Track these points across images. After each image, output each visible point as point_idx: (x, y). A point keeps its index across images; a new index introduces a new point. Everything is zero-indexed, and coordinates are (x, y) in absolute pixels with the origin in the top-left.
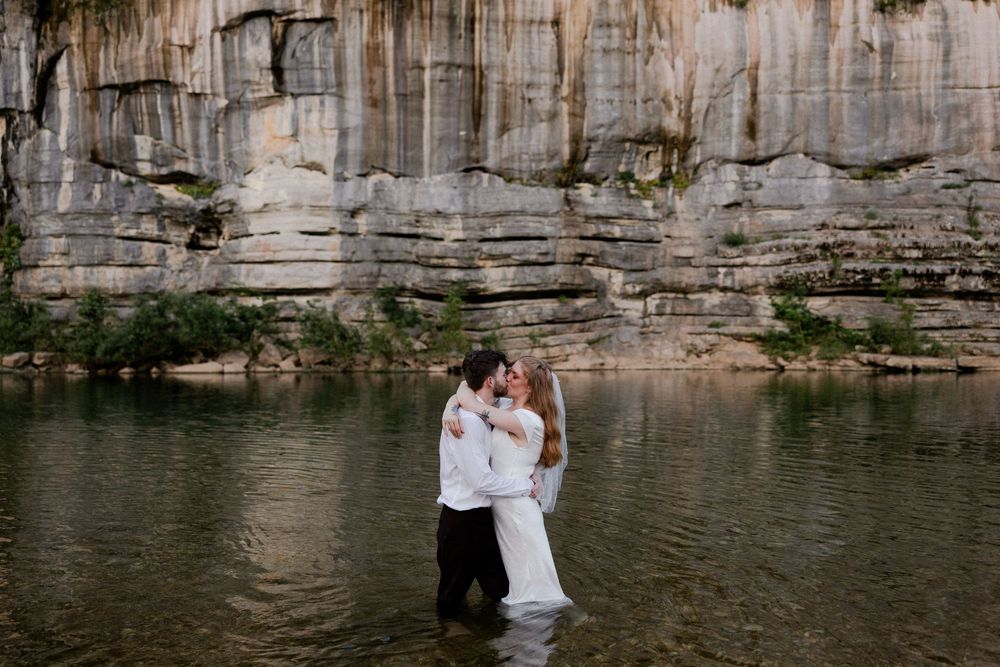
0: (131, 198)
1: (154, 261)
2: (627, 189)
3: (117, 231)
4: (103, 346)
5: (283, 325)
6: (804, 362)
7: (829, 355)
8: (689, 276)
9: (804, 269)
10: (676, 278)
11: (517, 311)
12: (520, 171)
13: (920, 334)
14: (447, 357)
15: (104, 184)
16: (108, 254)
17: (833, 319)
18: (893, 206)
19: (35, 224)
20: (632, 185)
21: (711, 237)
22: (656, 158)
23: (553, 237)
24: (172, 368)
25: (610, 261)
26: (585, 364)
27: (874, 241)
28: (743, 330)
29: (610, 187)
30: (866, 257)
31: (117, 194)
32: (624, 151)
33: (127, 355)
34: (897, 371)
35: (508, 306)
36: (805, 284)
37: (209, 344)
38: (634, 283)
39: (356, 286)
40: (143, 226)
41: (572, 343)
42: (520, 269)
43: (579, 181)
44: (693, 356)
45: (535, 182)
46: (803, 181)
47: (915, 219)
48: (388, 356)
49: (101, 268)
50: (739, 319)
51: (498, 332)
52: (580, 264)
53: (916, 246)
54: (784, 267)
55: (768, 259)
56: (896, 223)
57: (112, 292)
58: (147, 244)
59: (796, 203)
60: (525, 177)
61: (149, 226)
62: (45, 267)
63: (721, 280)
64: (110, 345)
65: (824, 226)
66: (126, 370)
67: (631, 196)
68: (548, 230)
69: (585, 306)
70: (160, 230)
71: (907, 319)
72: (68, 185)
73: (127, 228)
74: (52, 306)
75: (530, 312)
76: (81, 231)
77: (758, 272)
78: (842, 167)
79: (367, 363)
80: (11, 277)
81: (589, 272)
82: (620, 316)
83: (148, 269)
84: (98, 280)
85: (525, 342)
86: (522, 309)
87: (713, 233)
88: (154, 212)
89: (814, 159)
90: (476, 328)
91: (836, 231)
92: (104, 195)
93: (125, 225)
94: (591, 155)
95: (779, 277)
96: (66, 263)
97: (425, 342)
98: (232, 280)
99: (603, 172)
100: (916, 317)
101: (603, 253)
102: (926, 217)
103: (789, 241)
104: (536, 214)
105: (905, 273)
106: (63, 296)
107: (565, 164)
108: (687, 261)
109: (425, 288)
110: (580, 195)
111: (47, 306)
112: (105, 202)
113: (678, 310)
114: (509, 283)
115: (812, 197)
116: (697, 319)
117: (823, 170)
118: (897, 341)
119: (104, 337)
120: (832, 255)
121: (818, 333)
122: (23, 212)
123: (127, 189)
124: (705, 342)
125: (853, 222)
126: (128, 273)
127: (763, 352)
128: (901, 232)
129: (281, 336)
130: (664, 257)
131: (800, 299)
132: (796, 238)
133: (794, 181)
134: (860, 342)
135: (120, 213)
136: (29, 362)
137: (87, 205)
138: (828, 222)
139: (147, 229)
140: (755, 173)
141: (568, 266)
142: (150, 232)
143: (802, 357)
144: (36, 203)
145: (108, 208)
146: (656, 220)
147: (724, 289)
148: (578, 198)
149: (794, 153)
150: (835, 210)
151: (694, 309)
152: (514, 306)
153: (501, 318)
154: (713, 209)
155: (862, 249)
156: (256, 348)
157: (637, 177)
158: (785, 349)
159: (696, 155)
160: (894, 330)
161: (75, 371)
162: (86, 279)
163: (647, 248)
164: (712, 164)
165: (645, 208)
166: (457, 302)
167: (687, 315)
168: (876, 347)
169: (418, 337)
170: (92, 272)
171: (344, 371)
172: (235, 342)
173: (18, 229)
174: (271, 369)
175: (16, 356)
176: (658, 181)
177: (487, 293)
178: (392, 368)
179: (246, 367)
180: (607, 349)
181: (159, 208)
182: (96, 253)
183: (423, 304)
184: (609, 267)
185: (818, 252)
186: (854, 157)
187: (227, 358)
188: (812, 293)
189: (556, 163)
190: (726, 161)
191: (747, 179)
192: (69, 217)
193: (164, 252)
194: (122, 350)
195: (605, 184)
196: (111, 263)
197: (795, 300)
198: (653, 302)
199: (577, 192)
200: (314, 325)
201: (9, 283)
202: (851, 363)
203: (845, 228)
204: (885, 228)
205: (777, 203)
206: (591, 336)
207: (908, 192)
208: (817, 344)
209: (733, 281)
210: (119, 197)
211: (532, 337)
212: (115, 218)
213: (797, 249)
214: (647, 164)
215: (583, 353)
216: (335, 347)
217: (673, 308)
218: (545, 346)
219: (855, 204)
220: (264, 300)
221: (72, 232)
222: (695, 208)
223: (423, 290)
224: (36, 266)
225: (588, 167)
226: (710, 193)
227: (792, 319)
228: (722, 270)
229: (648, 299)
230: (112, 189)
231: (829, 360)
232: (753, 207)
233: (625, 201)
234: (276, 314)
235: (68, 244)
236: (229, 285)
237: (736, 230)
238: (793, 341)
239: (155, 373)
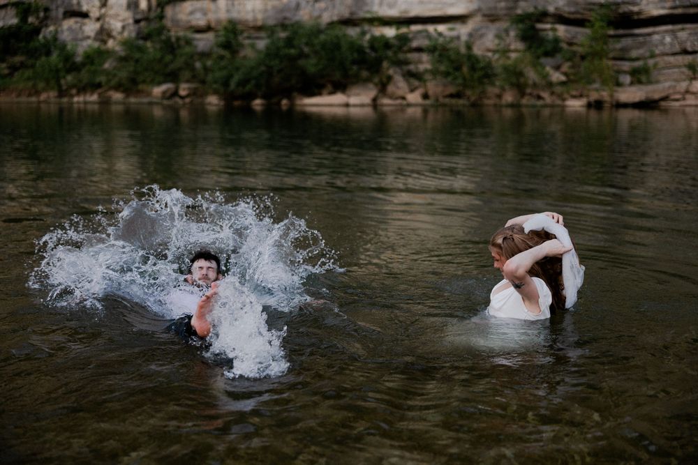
4: (236, 78)
5: (413, 56)
11: (676, 37)
14: (589, 90)
24: (302, 100)
33: (258, 86)
35: (666, 31)
37: (337, 76)
39: (493, 12)
48: (521, 88)
51: (651, 62)
57: (251, 24)
62: (191, 1)
64: (242, 77)
66: (258, 101)
74: (198, 39)
75: (692, 38)
79: (499, 96)
80: (162, 11)
83: (285, 0)
84: (239, 12)
85: (683, 73)
86: (683, 35)
90: (626, 56)
97: (565, 74)
98: (366, 8)
106: (208, 29)
109: (570, 13)
111: (194, 39)
119: (237, 69)
126: (266, 3)
129: (412, 67)
136: (175, 94)
152: (673, 32)
153: (657, 46)
156: (384, 80)
161: (213, 102)
162: (228, 11)
166: (602, 27)
169: (557, 68)
171: (474, 105)
172: (365, 74)
174: (399, 102)
175: (164, 87)
177: (642, 17)
178: (524, 101)
179: (375, 100)
183: (566, 31)
187: (355, 90)
200: (440, 55)
201: (161, 17)
211: (691, 67)
216: (464, 79)
220: (398, 29)
223: (566, 15)
224: (183, 1)
234: (409, 44)
236: (362, 14)
239: (285, 105)
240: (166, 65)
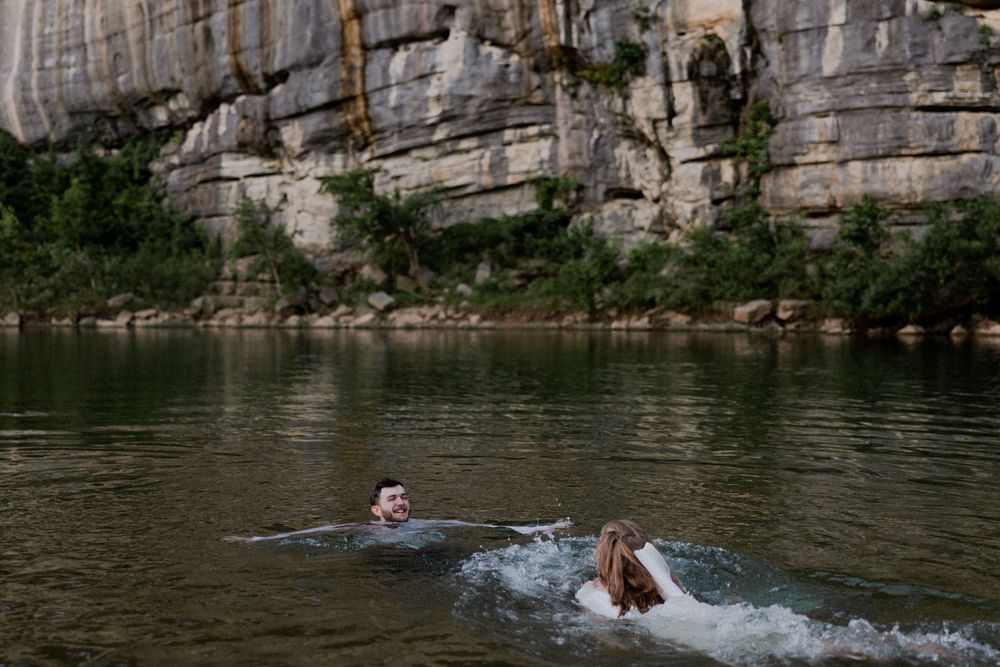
0: (937, 39)
1: (974, 145)
3: (913, 98)
4: (872, 290)
15: (894, 22)
16: (900, 138)
19: (790, 99)
24: (987, 326)
31: (914, 36)
33: (909, 303)
40: (957, 85)
49: (888, 162)
57: (906, 201)
58: (963, 115)
61: (968, 84)
62: (806, 164)
64: (881, 288)
66: (909, 329)
70: (985, 90)
72: (837, 29)
73: (931, 91)
74: (814, 228)
76: (858, 103)
80: (757, 185)
83: (965, 158)
84: (884, 181)
88: (975, 60)
92: (893, 40)
93: (927, 86)
96: (834, 157)
106: (832, 210)
111: (807, 227)
112: (895, 51)
119: (876, 275)
122: (773, 80)
123: (931, 25)
126: (932, 166)
135: (918, 66)
136: (772, 315)
137: (867, 59)
139: (962, 90)
142: (969, 95)
144: (792, 64)
145: (899, 60)
161: (833, 328)
162: (865, 181)
170: (874, 170)
173: (767, 109)
175: (753, 305)
181: (983, 51)
182: (880, 136)
192: (840, 81)
193: (993, 126)
194: (900, 296)
196: (904, 152)
201: (755, 194)
210: (918, 39)
212: (910, 77)
221: (844, 105)
224: (792, 165)
230: (906, 28)
235: (838, 126)
239: (958, 334)
240: (759, 270)
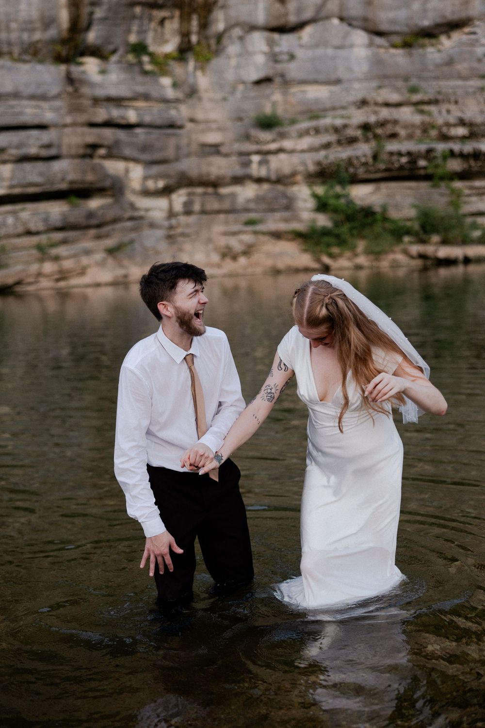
2: (140, 63)
6: (350, 259)
7: (377, 249)
8: (218, 167)
9: (343, 153)
10: (205, 169)
11: (19, 219)
12: (10, 44)
13: (469, 220)
17: (378, 209)
18: (437, 78)
20: (146, 59)
21: (240, 119)
22: (173, 26)
23: (56, 126)
25: (127, 152)
26: (106, 276)
27: (417, 119)
28: (282, 226)
29: (119, 62)
30: (410, 137)
32: (134, 17)
34: (449, 262)
35: (8, 212)
36: (347, 170)
38: (156, 177)
41: (88, 252)
42: (20, 166)
43: (82, 54)
44: (228, 260)
45: (27, 57)
46: (340, 52)
47: (459, 92)
50: (278, 215)
52: (91, 156)
53: (462, 123)
54: (323, 153)
55: (306, 142)
56: (440, 97)
59: (333, 77)
60: (16, 50)
63: (255, 169)
65: (364, 103)
67: (145, 73)
68: (49, 116)
69: (101, 208)
71: (456, 205)
75: (34, 219)
77: (296, 159)
78: (380, 34)
81: (102, 167)
82: (141, 218)
85: (32, 255)
86: (25, 215)
87: (242, 115)
89: (350, 25)
91: (377, 109)
94: (95, 22)
95: (319, 163)
99: (109, 43)
100: (465, 203)
101: (117, 143)
102: (470, 90)
103: (327, 121)
104: (33, 97)
105: (452, 154)
107: (65, 34)
108: (215, 149)
110: (84, 72)
113: (208, 207)
114: (6, 184)
115: (350, 70)
116: (231, 217)
117: (360, 37)
118: (447, 230)
120: (376, 136)
121: (364, 226)
124: (241, 242)
125: (395, 97)
127: (306, 251)
128: (444, 107)
130: (189, 145)
131: (344, 188)
132: (335, 117)
133: (330, 51)
134: (408, 232)
138: (369, 98)
140: (286, 42)
141: (77, 161)
143: (348, 254)
146: (177, 101)
147: (259, 180)
148: (83, 77)
149: (328, 17)
150: (374, 84)
151: (226, 205)
152: (15, 211)
154: (241, 87)
155: (406, 127)
157: (152, 48)
158: (328, 245)
159: (217, 21)
160: (442, 219)
163: (168, 135)
164: (237, 32)
165: (163, 87)
167: (218, 212)
168: (424, 237)
176: (176, 54)
180: (131, 257)
184: (126, 159)
185: (359, 133)
186: (393, 22)
188: (355, 180)
189: (52, 33)
190: (253, 28)
191: (277, 49)
195: (114, 58)
197: (338, 189)
198: (179, 199)
199: (81, 68)
202: (400, 257)
203: (387, 105)
204: (429, 103)
205: (311, 77)
206: (110, 243)
207: (450, 62)
208: (363, 237)
209: (269, 170)
211: (40, 248)
213: (336, 130)
214: (163, 34)
215: (102, 264)
217: (203, 205)
218: (57, 259)
219: (396, 77)
222: (221, 86)
225: (92, 37)
226: (238, 67)
227: (336, 210)
228: (256, 158)
229: (174, 196)
231: (376, 254)
232: (286, 83)
233: (139, 78)
237: (268, 110)
238: (337, 236)
